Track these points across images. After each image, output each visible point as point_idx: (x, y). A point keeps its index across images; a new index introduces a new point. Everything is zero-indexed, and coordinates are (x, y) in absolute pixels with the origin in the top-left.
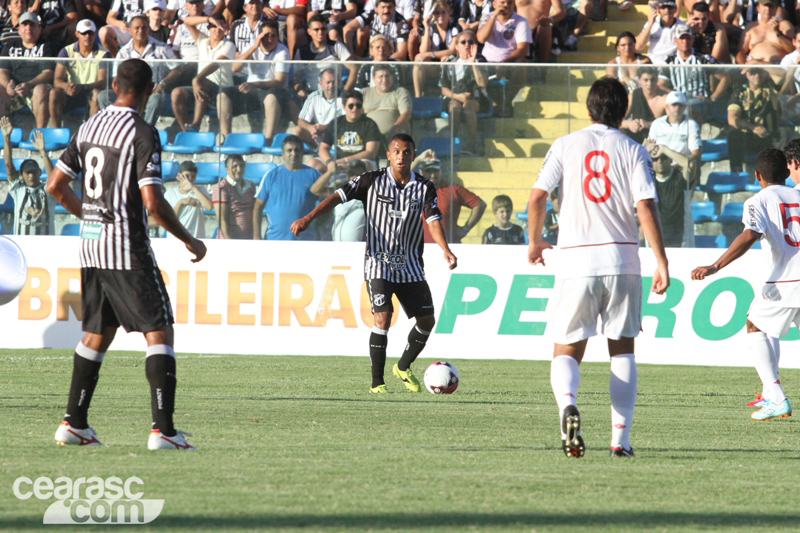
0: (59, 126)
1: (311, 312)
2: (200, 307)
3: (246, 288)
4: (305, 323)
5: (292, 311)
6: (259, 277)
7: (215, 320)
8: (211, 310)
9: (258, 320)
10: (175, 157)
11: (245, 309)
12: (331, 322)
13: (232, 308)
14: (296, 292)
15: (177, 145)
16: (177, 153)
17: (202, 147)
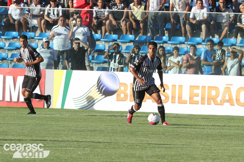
0: (131, 34)
1: (219, 100)
2: (180, 98)
3: (196, 91)
4: (216, 104)
5: (212, 100)
6: (200, 88)
7: (185, 102)
8: (184, 99)
9: (200, 102)
10: (171, 45)
11: (195, 99)
12: (225, 104)
13: (191, 98)
14: (214, 93)
15: (172, 41)
16: (172, 44)
17: (181, 42)
